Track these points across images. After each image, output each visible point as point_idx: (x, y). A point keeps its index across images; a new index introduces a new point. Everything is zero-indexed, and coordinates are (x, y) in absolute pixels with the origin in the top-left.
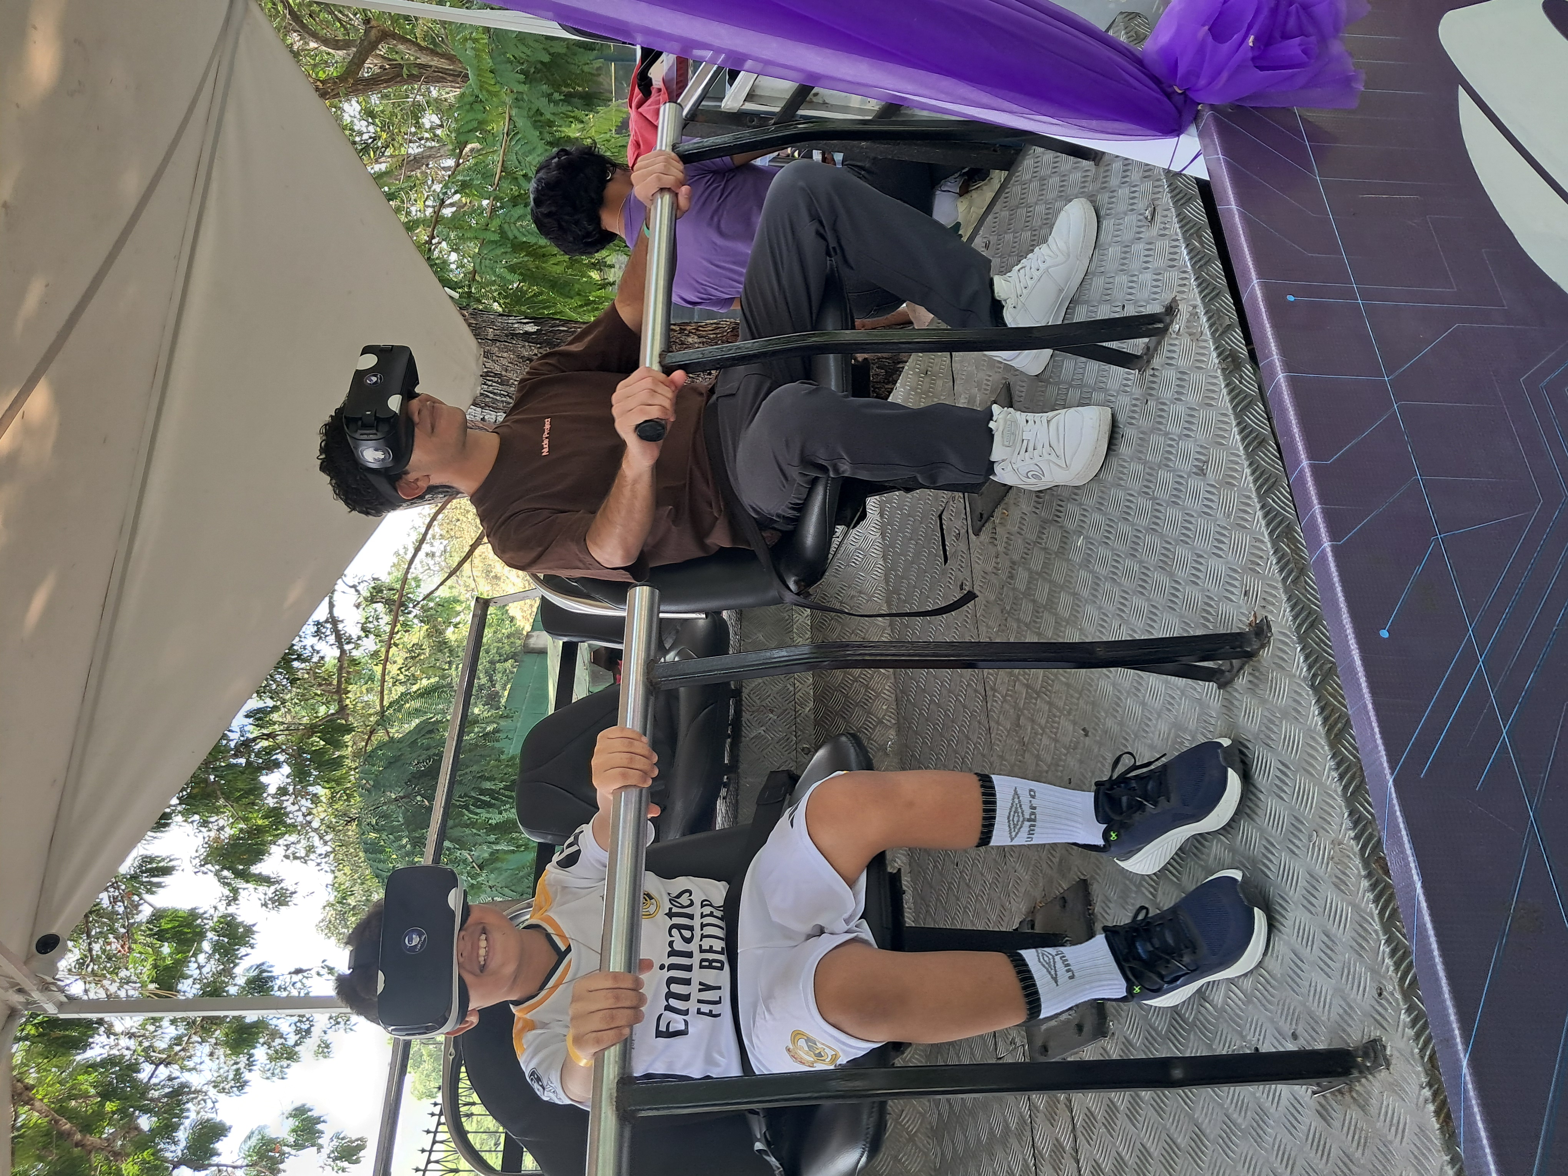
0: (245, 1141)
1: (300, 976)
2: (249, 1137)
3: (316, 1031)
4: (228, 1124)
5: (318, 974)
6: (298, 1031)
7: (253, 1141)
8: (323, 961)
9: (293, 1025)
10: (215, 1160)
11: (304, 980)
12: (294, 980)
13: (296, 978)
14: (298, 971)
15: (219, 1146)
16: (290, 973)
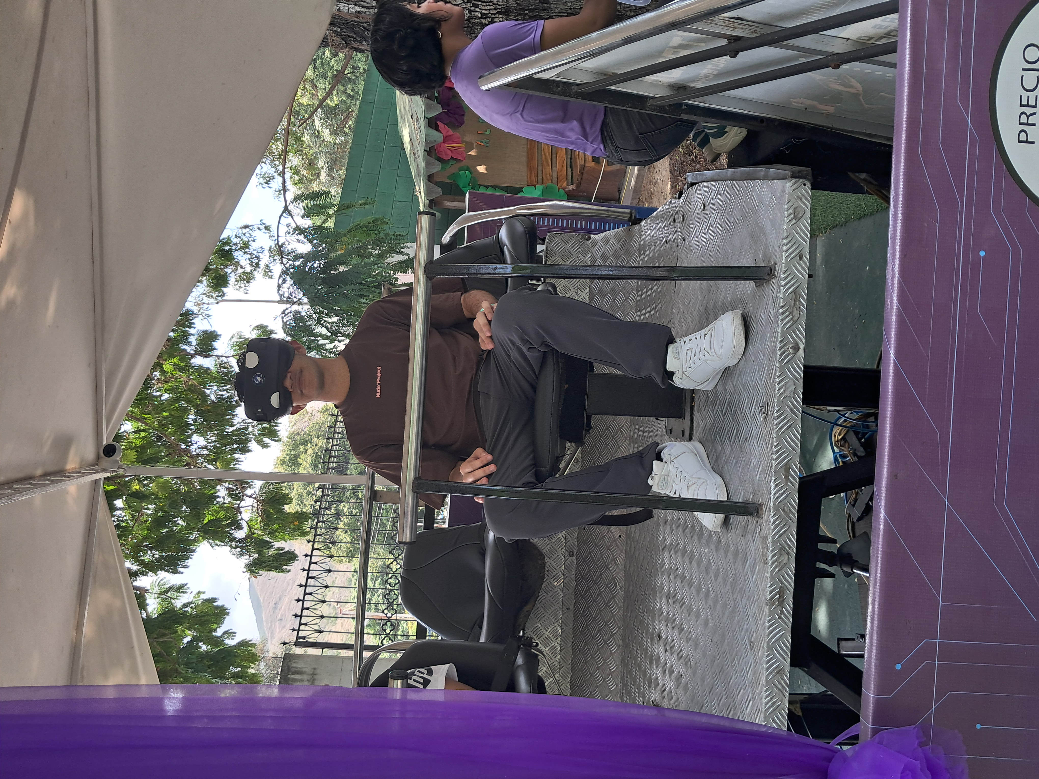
0: (230, 339)
1: (248, 230)
2: (232, 337)
3: (262, 264)
4: (219, 333)
5: (259, 228)
6: (251, 264)
7: (235, 339)
8: (261, 221)
9: (248, 260)
10: (215, 353)
11: (251, 232)
12: (244, 232)
13: (244, 231)
14: (246, 227)
15: (216, 344)
16: (241, 228)
